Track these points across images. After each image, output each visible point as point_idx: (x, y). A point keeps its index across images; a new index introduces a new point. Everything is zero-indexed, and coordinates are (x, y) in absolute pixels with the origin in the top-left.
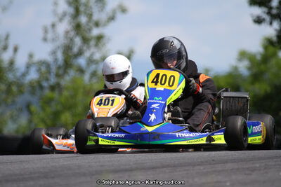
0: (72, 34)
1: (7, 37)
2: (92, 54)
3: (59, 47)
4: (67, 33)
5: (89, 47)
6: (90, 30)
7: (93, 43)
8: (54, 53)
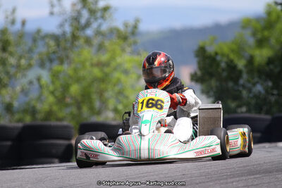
0: (79, 6)
1: (14, 11)
2: (100, 26)
3: (66, 20)
4: (74, 5)
5: (96, 19)
6: (96, 2)
7: (99, 14)
8: (61, 25)
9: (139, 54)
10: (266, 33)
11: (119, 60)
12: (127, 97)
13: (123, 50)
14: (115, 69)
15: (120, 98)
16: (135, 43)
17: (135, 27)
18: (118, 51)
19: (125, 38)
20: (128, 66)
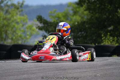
9: (23, 15)
10: (78, 9)
11: (15, 18)
12: (17, 34)
13: (17, 14)
14: (13, 21)
15: (14, 34)
16: (22, 11)
17: (22, 4)
18: (15, 14)
19: (18, 8)
20: (19, 20)
